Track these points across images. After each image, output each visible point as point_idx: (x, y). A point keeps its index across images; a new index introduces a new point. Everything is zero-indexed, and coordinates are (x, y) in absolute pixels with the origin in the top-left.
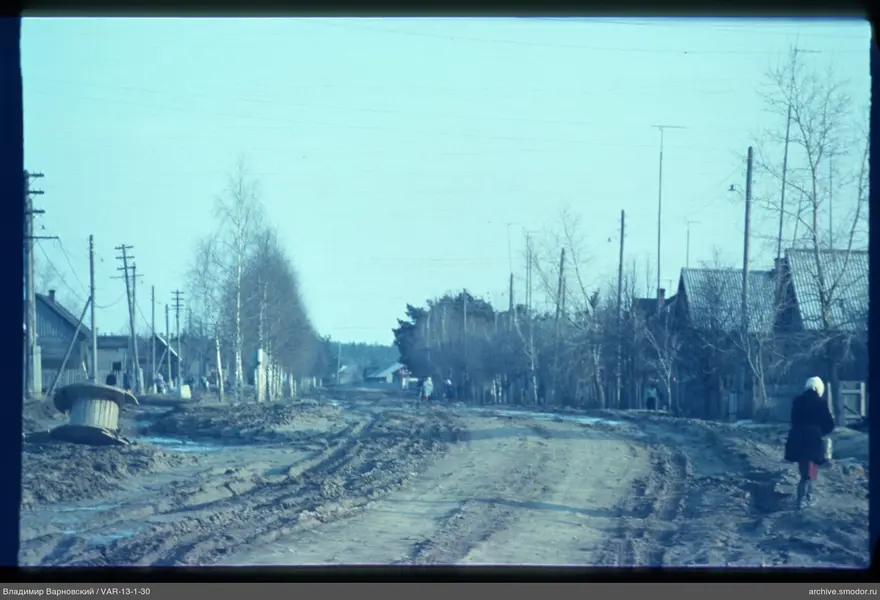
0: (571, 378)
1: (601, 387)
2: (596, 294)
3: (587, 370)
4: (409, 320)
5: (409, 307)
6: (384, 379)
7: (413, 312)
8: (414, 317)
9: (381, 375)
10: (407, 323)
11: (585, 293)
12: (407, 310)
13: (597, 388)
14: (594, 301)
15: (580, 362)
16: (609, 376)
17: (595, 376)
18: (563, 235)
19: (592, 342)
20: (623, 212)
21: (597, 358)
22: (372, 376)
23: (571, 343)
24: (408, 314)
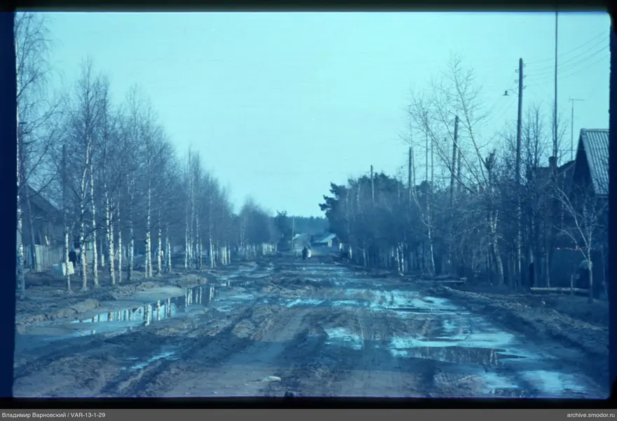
0: (466, 247)
1: (499, 259)
2: (492, 155)
3: (482, 240)
4: (332, 196)
5: (333, 185)
6: (326, 244)
7: (336, 189)
8: (337, 194)
9: (324, 241)
10: (331, 199)
11: (479, 155)
12: (331, 188)
13: (495, 260)
14: (489, 163)
15: (476, 231)
16: (508, 248)
17: (492, 245)
18: (454, 91)
19: (489, 208)
20: (521, 61)
21: (494, 226)
22: (317, 241)
23: (465, 210)
24: (332, 191)
